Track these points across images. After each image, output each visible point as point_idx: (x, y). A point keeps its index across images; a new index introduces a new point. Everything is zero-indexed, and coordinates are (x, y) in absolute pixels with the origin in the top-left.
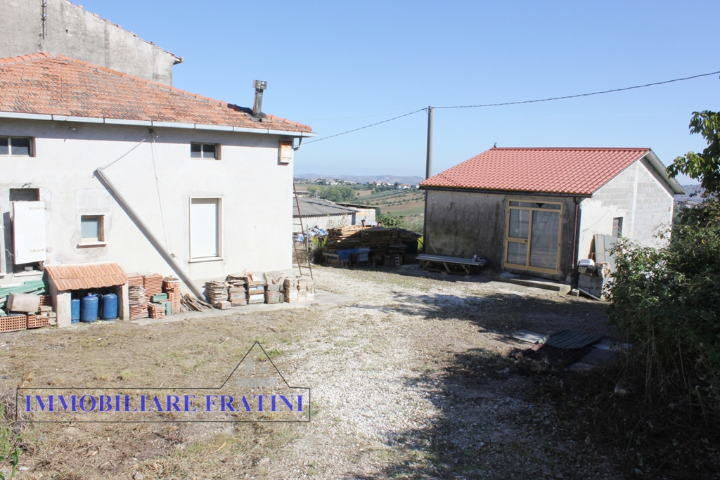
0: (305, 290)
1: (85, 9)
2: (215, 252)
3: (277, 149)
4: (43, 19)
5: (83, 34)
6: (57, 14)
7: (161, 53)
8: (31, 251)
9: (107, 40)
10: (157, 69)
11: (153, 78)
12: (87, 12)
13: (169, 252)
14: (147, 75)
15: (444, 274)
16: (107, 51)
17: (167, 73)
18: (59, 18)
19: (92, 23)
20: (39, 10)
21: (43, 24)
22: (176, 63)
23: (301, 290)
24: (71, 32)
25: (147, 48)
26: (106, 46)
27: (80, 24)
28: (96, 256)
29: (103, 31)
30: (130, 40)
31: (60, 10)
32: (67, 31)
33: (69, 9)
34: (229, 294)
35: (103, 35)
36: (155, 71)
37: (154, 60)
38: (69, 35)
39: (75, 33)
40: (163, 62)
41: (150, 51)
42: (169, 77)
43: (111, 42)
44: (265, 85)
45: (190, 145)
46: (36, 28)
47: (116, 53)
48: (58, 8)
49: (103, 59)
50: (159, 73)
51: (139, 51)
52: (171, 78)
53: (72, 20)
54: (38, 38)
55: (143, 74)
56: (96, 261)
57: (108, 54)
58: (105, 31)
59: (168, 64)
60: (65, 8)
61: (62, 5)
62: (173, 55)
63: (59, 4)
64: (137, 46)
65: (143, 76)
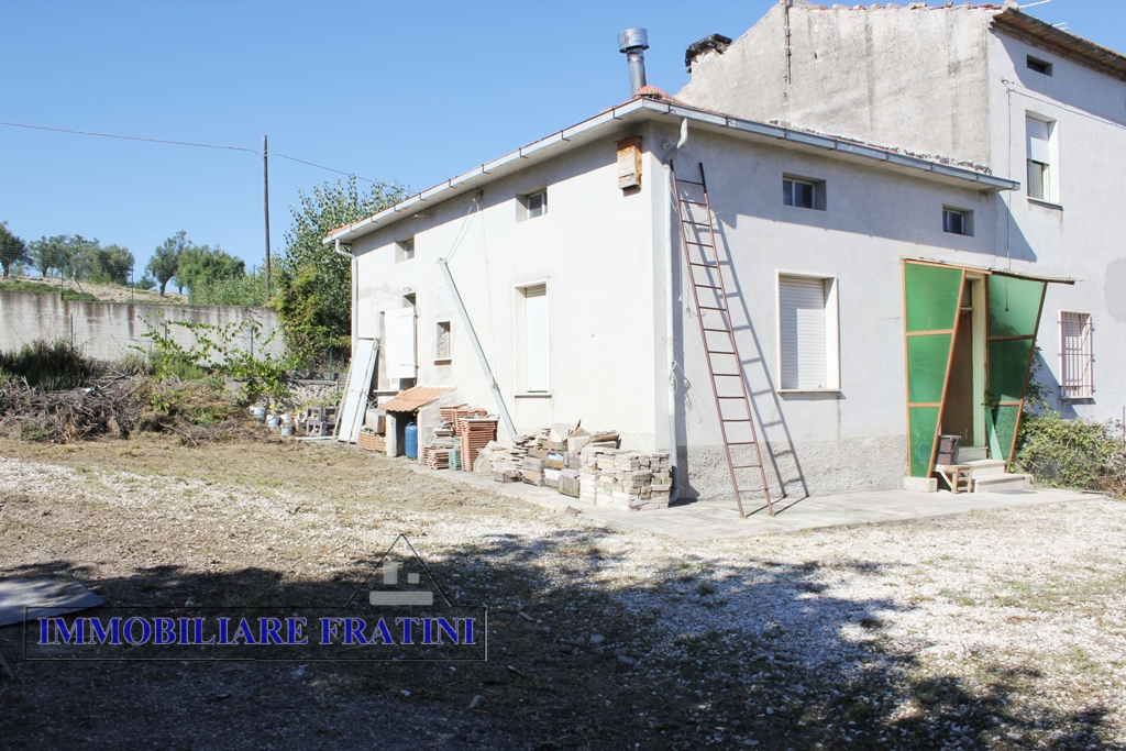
1: (839, 7)
4: (789, 55)
5: (836, 49)
6: (805, 38)
7: (963, 14)
9: (869, 40)
10: (956, 51)
11: (950, 72)
12: (841, 11)
14: (937, 72)
16: (869, 59)
18: (807, 42)
19: (848, 23)
20: (784, 46)
21: (789, 62)
24: (822, 55)
25: (936, 18)
26: (869, 53)
27: (832, 36)
29: (863, 28)
30: (906, 20)
31: (808, 28)
32: (816, 56)
33: (819, 20)
35: (863, 37)
36: (952, 58)
37: (950, 36)
38: (819, 60)
39: (827, 53)
40: (969, 30)
41: (942, 22)
42: (981, 57)
43: (875, 42)
45: (516, 199)
47: (882, 57)
48: (805, 27)
49: (865, 76)
50: (961, 58)
51: (921, 33)
52: (985, 56)
53: (822, 36)
54: (784, 85)
55: (930, 74)
57: (870, 65)
58: (867, 26)
59: (977, 31)
60: (813, 22)
61: (809, 21)
62: (988, 7)
63: (806, 21)
64: (919, 24)
65: (930, 78)
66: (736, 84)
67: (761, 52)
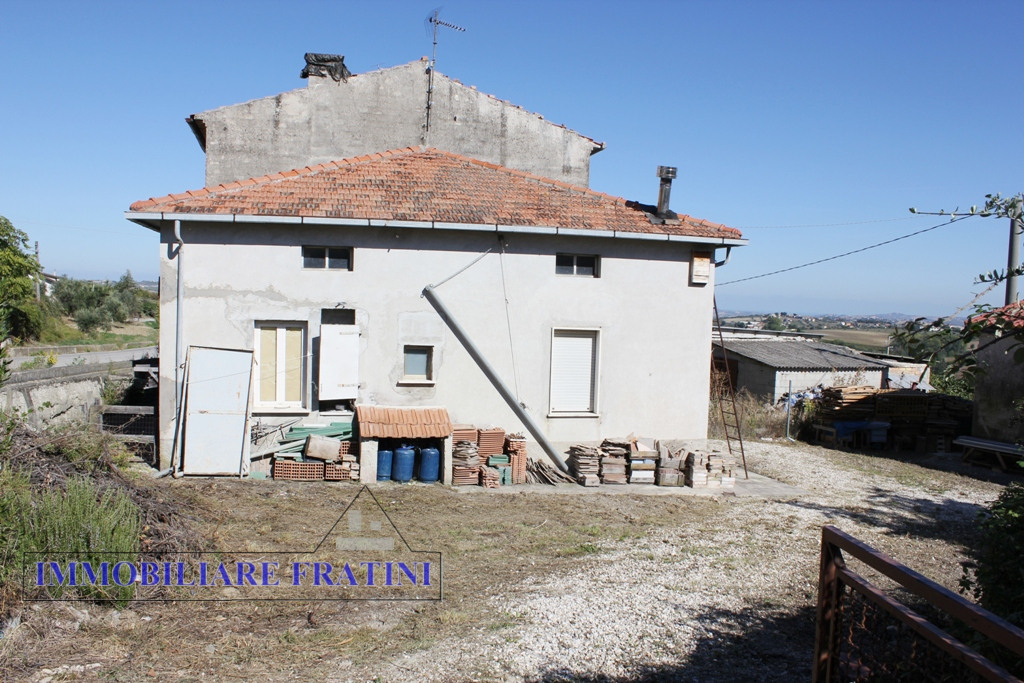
0: (720, 471)
1: (478, 90)
2: (588, 406)
3: (688, 263)
4: (428, 108)
5: (474, 121)
6: (445, 100)
7: (575, 138)
8: (339, 386)
9: (503, 125)
10: (569, 159)
11: (563, 171)
12: (481, 94)
13: (518, 400)
14: (554, 168)
15: (996, 471)
16: (503, 140)
17: (582, 165)
18: (447, 104)
19: (486, 106)
20: (424, 97)
21: (428, 114)
22: (595, 151)
23: (713, 471)
24: (461, 120)
25: (556, 133)
26: (503, 134)
27: (471, 109)
28: (420, 399)
29: (499, 115)
30: (534, 124)
31: (448, 94)
32: (455, 119)
33: (459, 92)
34: (601, 466)
35: (499, 121)
36: (566, 163)
37: (565, 148)
38: (458, 123)
39: (465, 121)
40: (578, 150)
41: (561, 136)
42: (585, 169)
43: (508, 129)
44: (674, 173)
45: (554, 257)
46: (420, 119)
47: (515, 141)
48: (446, 92)
49: (498, 150)
50: (572, 165)
51: (545, 137)
52: (588, 170)
53: (462, 106)
54: (421, 130)
55: (549, 168)
56: (420, 405)
57: (505, 143)
58: (502, 115)
59: (584, 152)
60: (454, 91)
61: (451, 88)
62: (591, 140)
63: (448, 87)
64: (543, 130)
65: (549, 170)
66: (366, 110)
67: (398, 94)
